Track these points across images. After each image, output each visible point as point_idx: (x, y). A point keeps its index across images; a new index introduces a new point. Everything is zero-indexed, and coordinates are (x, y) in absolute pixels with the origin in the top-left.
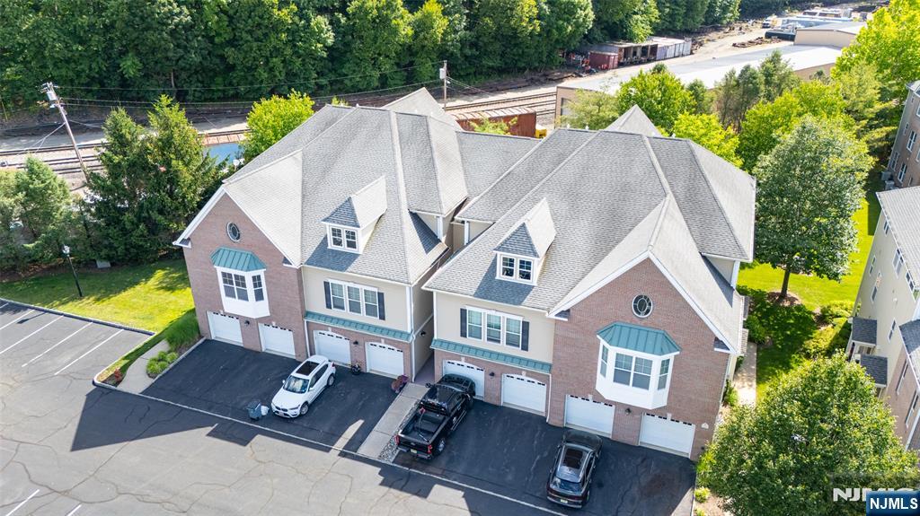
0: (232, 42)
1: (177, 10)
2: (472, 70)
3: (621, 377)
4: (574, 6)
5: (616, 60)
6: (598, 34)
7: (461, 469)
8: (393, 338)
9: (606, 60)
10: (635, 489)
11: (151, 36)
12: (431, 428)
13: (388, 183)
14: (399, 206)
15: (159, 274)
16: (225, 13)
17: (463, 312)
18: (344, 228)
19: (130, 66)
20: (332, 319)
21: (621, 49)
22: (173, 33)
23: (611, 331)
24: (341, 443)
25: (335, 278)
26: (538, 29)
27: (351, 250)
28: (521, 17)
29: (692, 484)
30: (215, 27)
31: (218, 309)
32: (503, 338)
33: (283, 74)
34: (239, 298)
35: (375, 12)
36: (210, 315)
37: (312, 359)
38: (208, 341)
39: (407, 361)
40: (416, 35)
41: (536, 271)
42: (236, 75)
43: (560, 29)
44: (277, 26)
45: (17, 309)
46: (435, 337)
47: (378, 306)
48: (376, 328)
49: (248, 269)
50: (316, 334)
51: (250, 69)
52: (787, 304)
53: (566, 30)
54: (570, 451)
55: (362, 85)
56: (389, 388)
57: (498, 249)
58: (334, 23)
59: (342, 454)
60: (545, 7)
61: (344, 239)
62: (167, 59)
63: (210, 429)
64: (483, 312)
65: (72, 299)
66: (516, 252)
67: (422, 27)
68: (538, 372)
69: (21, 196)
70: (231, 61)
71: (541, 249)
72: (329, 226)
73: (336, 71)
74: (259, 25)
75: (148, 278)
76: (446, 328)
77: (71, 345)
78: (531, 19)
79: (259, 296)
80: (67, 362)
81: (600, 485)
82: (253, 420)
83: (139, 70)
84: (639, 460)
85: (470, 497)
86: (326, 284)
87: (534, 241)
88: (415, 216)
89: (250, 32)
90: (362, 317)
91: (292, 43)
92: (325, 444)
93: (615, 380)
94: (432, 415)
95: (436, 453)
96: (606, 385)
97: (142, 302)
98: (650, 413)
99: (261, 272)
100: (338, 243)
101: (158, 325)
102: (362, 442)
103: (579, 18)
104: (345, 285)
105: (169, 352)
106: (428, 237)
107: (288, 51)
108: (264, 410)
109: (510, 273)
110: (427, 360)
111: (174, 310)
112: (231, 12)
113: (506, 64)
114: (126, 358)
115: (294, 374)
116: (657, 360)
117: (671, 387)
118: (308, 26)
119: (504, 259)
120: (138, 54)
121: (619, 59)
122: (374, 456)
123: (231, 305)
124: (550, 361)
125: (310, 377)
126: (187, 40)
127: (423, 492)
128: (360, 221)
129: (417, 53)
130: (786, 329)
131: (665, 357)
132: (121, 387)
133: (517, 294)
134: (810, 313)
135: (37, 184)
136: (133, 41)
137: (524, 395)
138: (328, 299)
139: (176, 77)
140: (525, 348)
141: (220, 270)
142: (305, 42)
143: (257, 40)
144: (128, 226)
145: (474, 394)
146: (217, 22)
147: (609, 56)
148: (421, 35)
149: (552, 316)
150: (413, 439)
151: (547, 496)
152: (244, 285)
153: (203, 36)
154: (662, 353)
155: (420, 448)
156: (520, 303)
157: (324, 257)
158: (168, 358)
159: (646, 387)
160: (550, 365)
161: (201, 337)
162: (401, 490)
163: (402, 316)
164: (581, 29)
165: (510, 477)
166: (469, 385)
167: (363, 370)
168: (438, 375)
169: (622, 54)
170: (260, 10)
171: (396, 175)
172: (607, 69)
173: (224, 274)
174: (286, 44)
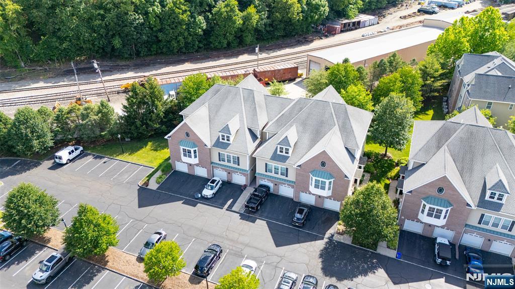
0: (161, 30)
1: (137, 17)
2: (270, 37)
3: (317, 186)
4: (319, 6)
5: (340, 29)
6: (332, 16)
7: (265, 214)
8: (242, 172)
9: (335, 29)
10: (320, 221)
11: (127, 30)
12: (256, 202)
13: (240, 117)
14: (244, 125)
15: (150, 144)
16: (158, 17)
17: (266, 164)
18: (226, 135)
19: (117, 42)
20: (221, 165)
21: (342, 24)
22: (135, 28)
23: (314, 172)
24: (226, 206)
25: (222, 152)
26: (301, 18)
27: (228, 142)
28: (293, 13)
29: (338, 220)
30: (154, 24)
31: (180, 160)
32: (280, 173)
33: (184, 44)
34: (189, 157)
35: (225, 13)
36: (176, 162)
37: (214, 178)
38: (175, 171)
39: (247, 179)
40: (244, 23)
41: (290, 151)
42: (161, 44)
43: (312, 17)
44: (181, 23)
45: (101, 158)
46: (257, 172)
47: (237, 161)
48: (236, 168)
49: (193, 148)
50: (215, 169)
51: (168, 41)
52: (386, 158)
53: (315, 17)
54: (300, 209)
55: (219, 46)
56: (241, 189)
57: (278, 144)
58: (206, 18)
59: (227, 210)
60: (305, 7)
61: (226, 138)
62: (133, 38)
63: (182, 202)
64: (273, 164)
65: (120, 154)
66: (284, 145)
67: (247, 19)
68: (291, 184)
69: (100, 115)
70: (160, 38)
71: (292, 144)
72: (220, 134)
73: (207, 40)
74: (173, 22)
75: (146, 145)
76: (260, 169)
77: (126, 171)
78: (298, 13)
79: (195, 157)
80: (127, 178)
81: (309, 220)
82: (196, 199)
83: (121, 44)
84: (323, 212)
85: (268, 223)
86: (219, 153)
87: (290, 142)
88: (250, 130)
89: (169, 25)
90: (231, 164)
91: (188, 29)
92: (221, 206)
93: (315, 187)
94: (255, 198)
95: (257, 210)
96: (312, 189)
97: (146, 155)
98: (327, 198)
99: (196, 149)
100: (223, 139)
101: (155, 165)
102: (233, 206)
103: (321, 11)
104: (226, 154)
105: (162, 175)
106: (254, 136)
107: (186, 34)
108: (200, 195)
109: (281, 152)
110: (254, 179)
111: (160, 159)
112: (161, 16)
113: (286, 33)
114: (147, 177)
115: (209, 183)
116: (327, 182)
117: (333, 190)
118: (195, 21)
119: (280, 147)
120: (120, 37)
121: (341, 28)
122: (237, 211)
123: (185, 159)
124: (294, 180)
125: (214, 185)
126: (142, 30)
127: (254, 221)
128: (231, 133)
129: (244, 31)
130: (383, 168)
131: (330, 180)
132: (148, 187)
133: (284, 159)
134: (394, 162)
135: (105, 110)
136: (118, 31)
137: (286, 191)
138: (220, 158)
139: (135, 46)
140: (287, 176)
141: (182, 148)
142: (193, 29)
143: (172, 29)
144: (139, 126)
145: (270, 191)
146: (155, 21)
147: (336, 28)
148: (246, 24)
149: (295, 167)
150: (250, 205)
151: (292, 222)
152: (190, 153)
153: (148, 28)
154: (329, 179)
155: (252, 208)
156: (285, 162)
157: (218, 144)
158: (163, 177)
159: (324, 190)
160: (295, 182)
161: (172, 170)
162: (247, 220)
163: (246, 165)
164: (322, 17)
165: (281, 217)
166: (268, 188)
167: (231, 182)
168: (258, 184)
169: (343, 26)
170: (174, 16)
171: (243, 114)
172: (335, 34)
173: (183, 149)
174: (185, 30)
